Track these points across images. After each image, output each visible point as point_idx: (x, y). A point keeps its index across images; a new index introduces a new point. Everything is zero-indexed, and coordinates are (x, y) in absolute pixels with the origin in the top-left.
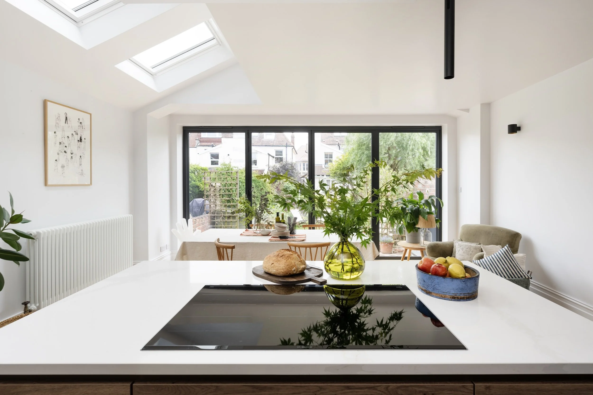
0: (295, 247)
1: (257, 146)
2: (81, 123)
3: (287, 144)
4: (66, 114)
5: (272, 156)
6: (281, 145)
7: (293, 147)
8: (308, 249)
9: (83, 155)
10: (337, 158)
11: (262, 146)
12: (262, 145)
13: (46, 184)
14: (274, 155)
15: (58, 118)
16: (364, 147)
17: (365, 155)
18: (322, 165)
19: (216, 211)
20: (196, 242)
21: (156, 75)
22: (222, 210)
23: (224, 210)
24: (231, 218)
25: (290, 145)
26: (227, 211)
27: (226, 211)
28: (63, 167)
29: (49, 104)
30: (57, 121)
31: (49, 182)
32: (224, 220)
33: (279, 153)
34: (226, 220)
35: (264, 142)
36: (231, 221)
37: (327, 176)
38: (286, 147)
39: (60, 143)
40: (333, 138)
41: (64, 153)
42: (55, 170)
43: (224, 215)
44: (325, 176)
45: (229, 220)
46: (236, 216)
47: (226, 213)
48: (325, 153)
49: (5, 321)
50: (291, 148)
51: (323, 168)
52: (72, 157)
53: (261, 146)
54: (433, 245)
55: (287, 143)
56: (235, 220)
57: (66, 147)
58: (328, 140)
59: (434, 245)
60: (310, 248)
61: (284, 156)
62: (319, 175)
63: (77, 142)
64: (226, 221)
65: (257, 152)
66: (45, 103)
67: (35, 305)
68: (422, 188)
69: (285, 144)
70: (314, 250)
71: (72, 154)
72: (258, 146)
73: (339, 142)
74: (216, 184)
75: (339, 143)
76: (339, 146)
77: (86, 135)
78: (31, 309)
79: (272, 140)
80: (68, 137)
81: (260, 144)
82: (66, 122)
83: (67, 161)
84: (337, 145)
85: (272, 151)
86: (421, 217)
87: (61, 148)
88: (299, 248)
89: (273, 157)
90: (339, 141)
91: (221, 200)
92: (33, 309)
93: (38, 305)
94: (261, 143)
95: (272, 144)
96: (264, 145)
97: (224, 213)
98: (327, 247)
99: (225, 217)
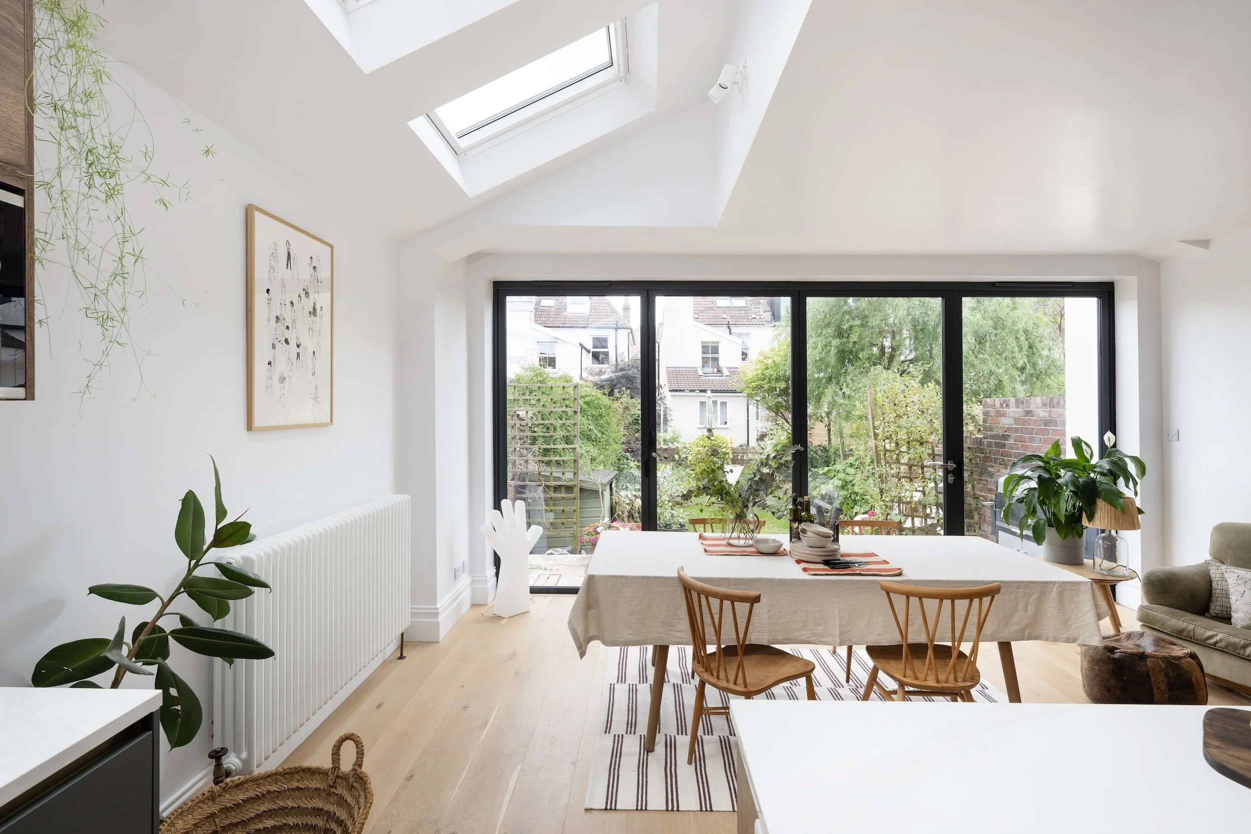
0: (908, 597)
1: (554, 327)
2: (314, 268)
3: (617, 324)
4: (288, 244)
5: (586, 349)
6: (605, 326)
7: (630, 331)
8: (947, 603)
9: (319, 349)
10: (761, 354)
11: (565, 327)
12: (563, 325)
13: (250, 426)
14: (590, 346)
15: (274, 255)
16: (830, 331)
17: (833, 349)
18: (696, 368)
19: (527, 473)
20: (621, 577)
21: (466, 154)
22: (541, 472)
23: (547, 472)
24: (563, 490)
25: (624, 326)
26: (554, 474)
27: (551, 473)
28: (282, 380)
29: (258, 217)
30: (273, 263)
31: (257, 422)
32: (548, 496)
33: (600, 342)
34: (552, 495)
35: (567, 319)
36: (563, 498)
37: (713, 391)
38: (616, 331)
39: (277, 318)
40: (714, 312)
41: (284, 343)
42: (267, 387)
43: (548, 483)
44: (709, 392)
45: (558, 495)
46: (575, 486)
47: (552, 479)
48: (702, 343)
49: (176, 814)
50: (626, 332)
51: (700, 374)
52: (298, 354)
53: (562, 327)
54: (1163, 576)
55: (617, 321)
56: (571, 495)
57: (288, 327)
58: (705, 314)
59: (1165, 577)
60: (953, 601)
61: (611, 350)
62: (694, 391)
63: (309, 315)
64: (551, 498)
65: (556, 340)
66: (249, 213)
67: (238, 756)
68: (1014, 426)
69: (612, 323)
70: (961, 605)
71: (298, 346)
72: (556, 327)
73: (730, 320)
74: (527, 412)
75: (729, 322)
76: (729, 328)
77: (323, 299)
78: (229, 767)
79: (586, 315)
80: (292, 303)
81: (558, 322)
82: (287, 265)
83: (290, 365)
84: (724, 326)
85: (586, 337)
86: (1100, 503)
87: (278, 332)
88: (920, 599)
89: (589, 351)
90: (728, 317)
91: (539, 449)
92: (234, 768)
93: (244, 755)
94: (561, 322)
95: (584, 322)
96: (569, 325)
97: (547, 478)
98: (993, 597)
99: (548, 487)
